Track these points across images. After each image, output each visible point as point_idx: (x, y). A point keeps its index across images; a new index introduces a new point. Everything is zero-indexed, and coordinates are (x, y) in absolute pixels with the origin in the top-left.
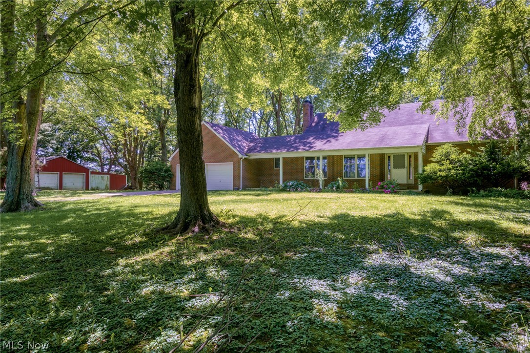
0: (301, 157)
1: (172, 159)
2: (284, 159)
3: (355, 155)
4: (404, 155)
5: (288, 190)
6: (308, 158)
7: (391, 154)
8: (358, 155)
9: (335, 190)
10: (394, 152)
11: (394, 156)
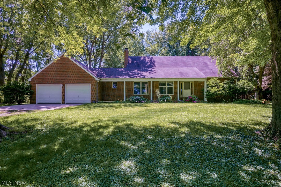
0: (132, 82)
1: (31, 79)
2: (126, 82)
3: (165, 82)
4: (189, 83)
5: (137, 102)
6: (135, 83)
7: (183, 82)
8: (167, 82)
9: (166, 101)
10: (184, 81)
11: (184, 83)
